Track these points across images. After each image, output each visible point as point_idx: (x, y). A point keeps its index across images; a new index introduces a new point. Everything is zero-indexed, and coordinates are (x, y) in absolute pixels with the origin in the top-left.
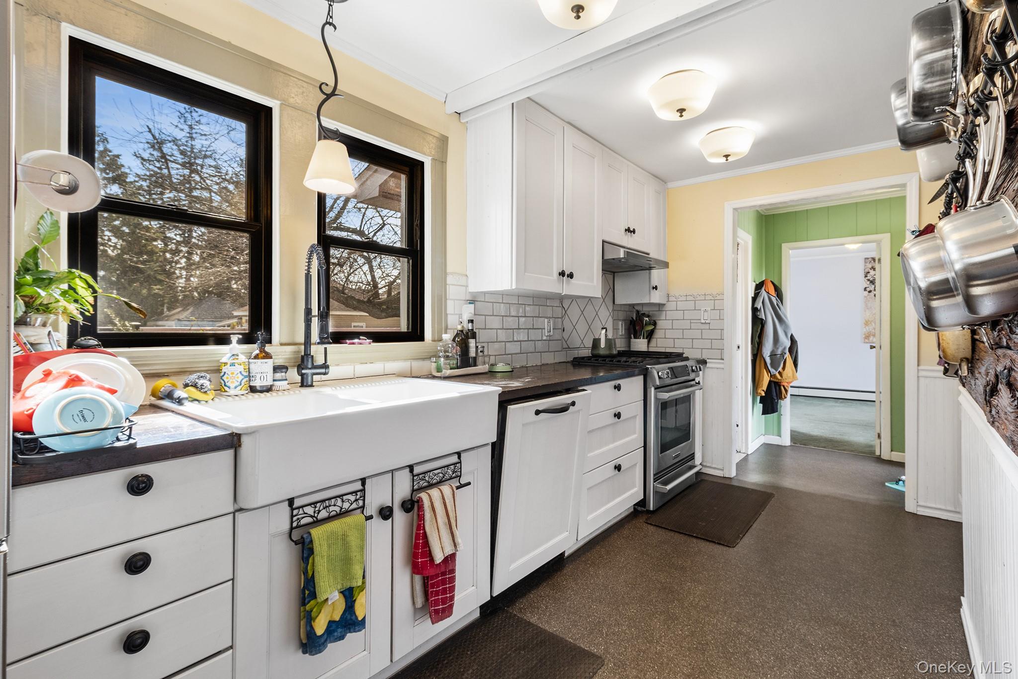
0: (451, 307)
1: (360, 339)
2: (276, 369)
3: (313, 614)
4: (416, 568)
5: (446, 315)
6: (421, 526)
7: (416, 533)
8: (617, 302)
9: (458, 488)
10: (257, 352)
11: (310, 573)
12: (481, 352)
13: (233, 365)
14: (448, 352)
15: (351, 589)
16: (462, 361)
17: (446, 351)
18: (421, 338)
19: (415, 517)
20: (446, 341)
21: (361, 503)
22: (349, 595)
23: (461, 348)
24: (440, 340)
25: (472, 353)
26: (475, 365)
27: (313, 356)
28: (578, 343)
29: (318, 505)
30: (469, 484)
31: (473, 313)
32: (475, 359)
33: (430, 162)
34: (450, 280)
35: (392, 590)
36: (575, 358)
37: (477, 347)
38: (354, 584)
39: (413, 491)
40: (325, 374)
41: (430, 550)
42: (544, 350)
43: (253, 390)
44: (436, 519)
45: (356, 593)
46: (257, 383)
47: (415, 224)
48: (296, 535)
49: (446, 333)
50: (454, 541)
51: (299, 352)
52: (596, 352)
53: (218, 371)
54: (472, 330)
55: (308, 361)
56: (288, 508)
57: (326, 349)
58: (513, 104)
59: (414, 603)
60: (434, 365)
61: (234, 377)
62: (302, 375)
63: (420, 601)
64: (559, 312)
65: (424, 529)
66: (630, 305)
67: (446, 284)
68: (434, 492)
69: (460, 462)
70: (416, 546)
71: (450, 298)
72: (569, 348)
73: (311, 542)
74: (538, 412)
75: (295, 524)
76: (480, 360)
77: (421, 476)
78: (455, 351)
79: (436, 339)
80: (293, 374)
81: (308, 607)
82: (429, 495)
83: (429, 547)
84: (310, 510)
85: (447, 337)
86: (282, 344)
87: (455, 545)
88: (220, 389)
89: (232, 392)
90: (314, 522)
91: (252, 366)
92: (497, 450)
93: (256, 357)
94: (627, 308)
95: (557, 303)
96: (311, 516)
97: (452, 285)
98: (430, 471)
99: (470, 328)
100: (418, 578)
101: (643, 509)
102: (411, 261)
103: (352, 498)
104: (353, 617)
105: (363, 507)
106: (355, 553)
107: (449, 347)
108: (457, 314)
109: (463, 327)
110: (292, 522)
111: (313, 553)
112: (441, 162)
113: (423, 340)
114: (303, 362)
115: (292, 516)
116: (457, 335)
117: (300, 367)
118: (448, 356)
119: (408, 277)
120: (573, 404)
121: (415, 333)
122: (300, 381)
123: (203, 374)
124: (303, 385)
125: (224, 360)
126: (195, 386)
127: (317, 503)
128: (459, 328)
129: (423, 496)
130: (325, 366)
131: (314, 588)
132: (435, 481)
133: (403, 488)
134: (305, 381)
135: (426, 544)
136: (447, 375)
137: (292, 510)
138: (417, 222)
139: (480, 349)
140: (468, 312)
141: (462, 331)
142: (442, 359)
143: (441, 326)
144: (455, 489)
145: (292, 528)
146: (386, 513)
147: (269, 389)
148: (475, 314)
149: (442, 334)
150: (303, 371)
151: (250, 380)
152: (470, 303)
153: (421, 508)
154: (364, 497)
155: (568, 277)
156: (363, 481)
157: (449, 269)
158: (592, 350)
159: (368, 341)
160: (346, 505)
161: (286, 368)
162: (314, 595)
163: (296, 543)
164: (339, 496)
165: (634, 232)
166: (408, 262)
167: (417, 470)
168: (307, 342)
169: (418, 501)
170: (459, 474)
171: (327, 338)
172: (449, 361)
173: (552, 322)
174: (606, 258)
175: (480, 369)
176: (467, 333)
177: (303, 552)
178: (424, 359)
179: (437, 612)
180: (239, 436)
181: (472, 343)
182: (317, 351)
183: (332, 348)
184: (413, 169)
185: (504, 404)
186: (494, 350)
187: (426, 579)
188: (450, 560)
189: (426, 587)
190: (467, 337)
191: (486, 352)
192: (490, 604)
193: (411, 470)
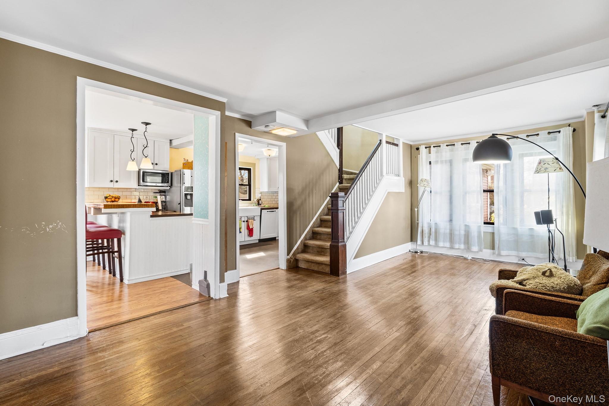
4: (248, 229)
5: (255, 196)
6: (248, 224)
9: (254, 220)
17: (255, 203)
18: (251, 200)
24: (254, 201)
25: (260, 203)
30: (256, 220)
32: (261, 204)
60: (253, 205)
63: (248, 234)
67: (255, 190)
69: (254, 217)
71: (256, 193)
74: (267, 212)
76: (262, 205)
78: (257, 203)
83: (249, 227)
85: (255, 200)
87: (253, 227)
92: (261, 216)
97: (257, 190)
98: (250, 218)
100: (248, 231)
102: (249, 186)
104: (240, 231)
108: (258, 196)
109: (259, 198)
116: (257, 200)
119: (248, 189)
120: (275, 211)
129: (249, 220)
133: (246, 219)
138: (250, 179)
140: (260, 195)
143: (254, 199)
146: (244, 221)
153: (248, 222)
156: (241, 217)
157: (256, 187)
159: (242, 200)
178: (251, 204)
179: (251, 236)
181: (260, 201)
184: (249, 170)
185: (262, 209)
186: (265, 203)
187: (249, 231)
188: (252, 229)
189: (249, 232)
190: (259, 200)
191: (263, 203)
192: (260, 241)
193: (247, 217)
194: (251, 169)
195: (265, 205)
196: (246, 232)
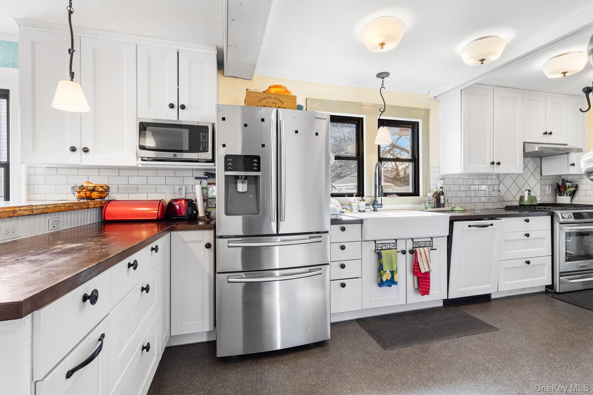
0: (432, 182)
1: (393, 195)
2: (367, 205)
3: (382, 275)
4: (415, 274)
5: (430, 185)
7: (415, 261)
8: (543, 174)
9: (431, 250)
10: (361, 199)
11: (381, 263)
12: (447, 201)
13: (354, 203)
14: (430, 201)
15: (393, 271)
16: (437, 205)
17: (429, 201)
18: (418, 195)
19: (414, 256)
20: (429, 196)
21: (395, 247)
22: (392, 273)
23: (437, 200)
24: (427, 196)
25: (442, 201)
26: (444, 207)
27: (377, 201)
28: (511, 198)
29: (383, 244)
30: (436, 249)
31: (443, 184)
32: (443, 204)
33: (422, 121)
34: (431, 170)
35: (406, 280)
36: (506, 206)
37: (444, 199)
38: (394, 270)
39: (413, 247)
40: (381, 207)
41: (420, 268)
42: (486, 202)
43: (360, 211)
44: (422, 258)
45: (394, 273)
46: (361, 209)
47: (415, 148)
48: (377, 251)
49: (429, 193)
50: (429, 267)
51: (373, 199)
52: (522, 203)
53: (350, 205)
54: (442, 191)
55: (376, 202)
56: (375, 243)
57: (381, 198)
58: (461, 89)
59: (414, 287)
60: (424, 206)
61: (355, 206)
62: (374, 207)
63: (416, 286)
64: (496, 182)
65: (417, 260)
66: (557, 176)
67: (429, 172)
68: (421, 249)
69: (432, 241)
70: (414, 266)
71: (432, 178)
72: (504, 201)
73: (381, 254)
74: (470, 226)
75: (376, 249)
76: (446, 205)
77: (416, 243)
78: (433, 200)
79: (425, 195)
80: (371, 207)
81: (381, 272)
82: (419, 249)
83: (419, 267)
84: (380, 245)
85: (430, 195)
86: (367, 197)
87: (429, 268)
88: (351, 210)
89: (354, 211)
90: (381, 249)
91: (359, 203)
92: (450, 239)
93: (360, 201)
94: (554, 178)
95: (495, 177)
96: (381, 247)
97: (432, 172)
98: (420, 242)
99: (441, 191)
100: (415, 277)
101: (552, 291)
102: (413, 163)
103: (393, 245)
104: (394, 280)
105: (396, 249)
106: (394, 261)
107: (431, 199)
108: (435, 185)
109: (437, 190)
110: (376, 248)
111: (382, 257)
112: (427, 120)
113: (419, 196)
114: (374, 203)
115: (376, 246)
116: (435, 194)
117: (373, 205)
118: (430, 203)
119: (412, 170)
120: (492, 225)
121: (416, 193)
122: (373, 210)
123: (347, 205)
124: (374, 211)
125: (352, 201)
126: (346, 209)
127: (382, 244)
128: (436, 191)
129: (417, 249)
130: (381, 205)
131: (383, 267)
132: (422, 246)
133: (410, 247)
134: (375, 209)
135: (418, 266)
136: (430, 210)
137: (376, 244)
138: (416, 147)
139: (446, 200)
140: (440, 184)
141: (437, 192)
142: (427, 204)
143: (427, 190)
144: (430, 250)
145: (376, 250)
146: (404, 252)
147: (364, 211)
148: (444, 185)
149: (427, 193)
150: (374, 206)
151: (359, 208)
152: (441, 180)
153: (416, 253)
154: (396, 245)
155: (497, 164)
156: (396, 240)
157: (431, 165)
158: (519, 202)
159: (396, 196)
160: (391, 247)
161: (369, 205)
162: (382, 269)
163: (377, 253)
164: (389, 243)
165: (551, 133)
166: (412, 164)
167: (415, 241)
168: (375, 196)
169: (415, 251)
170: (432, 245)
171: (383, 194)
172: (430, 205)
173: (491, 188)
174: (526, 151)
175: (446, 209)
176: (440, 193)
177: (379, 257)
178: (419, 204)
179: (423, 291)
180: (363, 220)
181: (442, 197)
182: (379, 199)
183: (383, 198)
184: (414, 126)
185: (452, 221)
186: (454, 201)
187: (418, 278)
188: (427, 274)
189: (418, 281)
190: (439, 195)
191: (450, 201)
192: (448, 303)
193: (413, 240)
194: (418, 123)
195: (453, 205)
196: (411, 280)
